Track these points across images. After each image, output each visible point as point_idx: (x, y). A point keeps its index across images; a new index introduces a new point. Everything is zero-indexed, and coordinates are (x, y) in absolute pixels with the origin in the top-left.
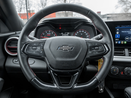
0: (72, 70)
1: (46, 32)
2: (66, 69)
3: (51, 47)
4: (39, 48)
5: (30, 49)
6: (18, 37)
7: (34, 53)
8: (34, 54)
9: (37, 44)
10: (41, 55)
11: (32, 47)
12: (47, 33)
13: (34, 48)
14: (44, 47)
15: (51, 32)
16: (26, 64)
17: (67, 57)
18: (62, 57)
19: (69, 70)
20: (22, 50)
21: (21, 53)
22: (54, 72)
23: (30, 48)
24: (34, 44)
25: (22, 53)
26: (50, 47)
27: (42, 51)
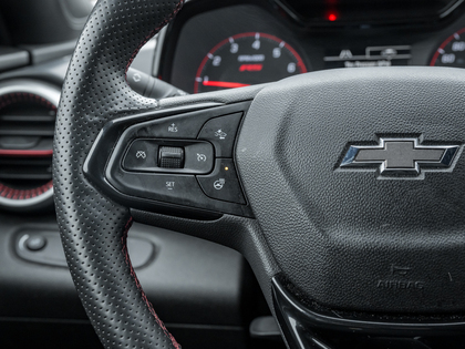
0: (445, 315)
1: (235, 48)
2: (405, 313)
3: (290, 150)
4: (201, 157)
5: (141, 161)
6: (57, 83)
7: (169, 188)
8: (168, 199)
9: (191, 130)
10: (218, 205)
11: (151, 148)
12: (241, 52)
13: (165, 152)
14: (242, 150)
15: (266, 49)
16: (115, 267)
17: (408, 222)
18: (370, 221)
19: (427, 315)
20: (86, 169)
21: (79, 192)
22: (309, 329)
23: (141, 154)
24: (168, 123)
25: (87, 192)
26: (280, 148)
27: (222, 174)
